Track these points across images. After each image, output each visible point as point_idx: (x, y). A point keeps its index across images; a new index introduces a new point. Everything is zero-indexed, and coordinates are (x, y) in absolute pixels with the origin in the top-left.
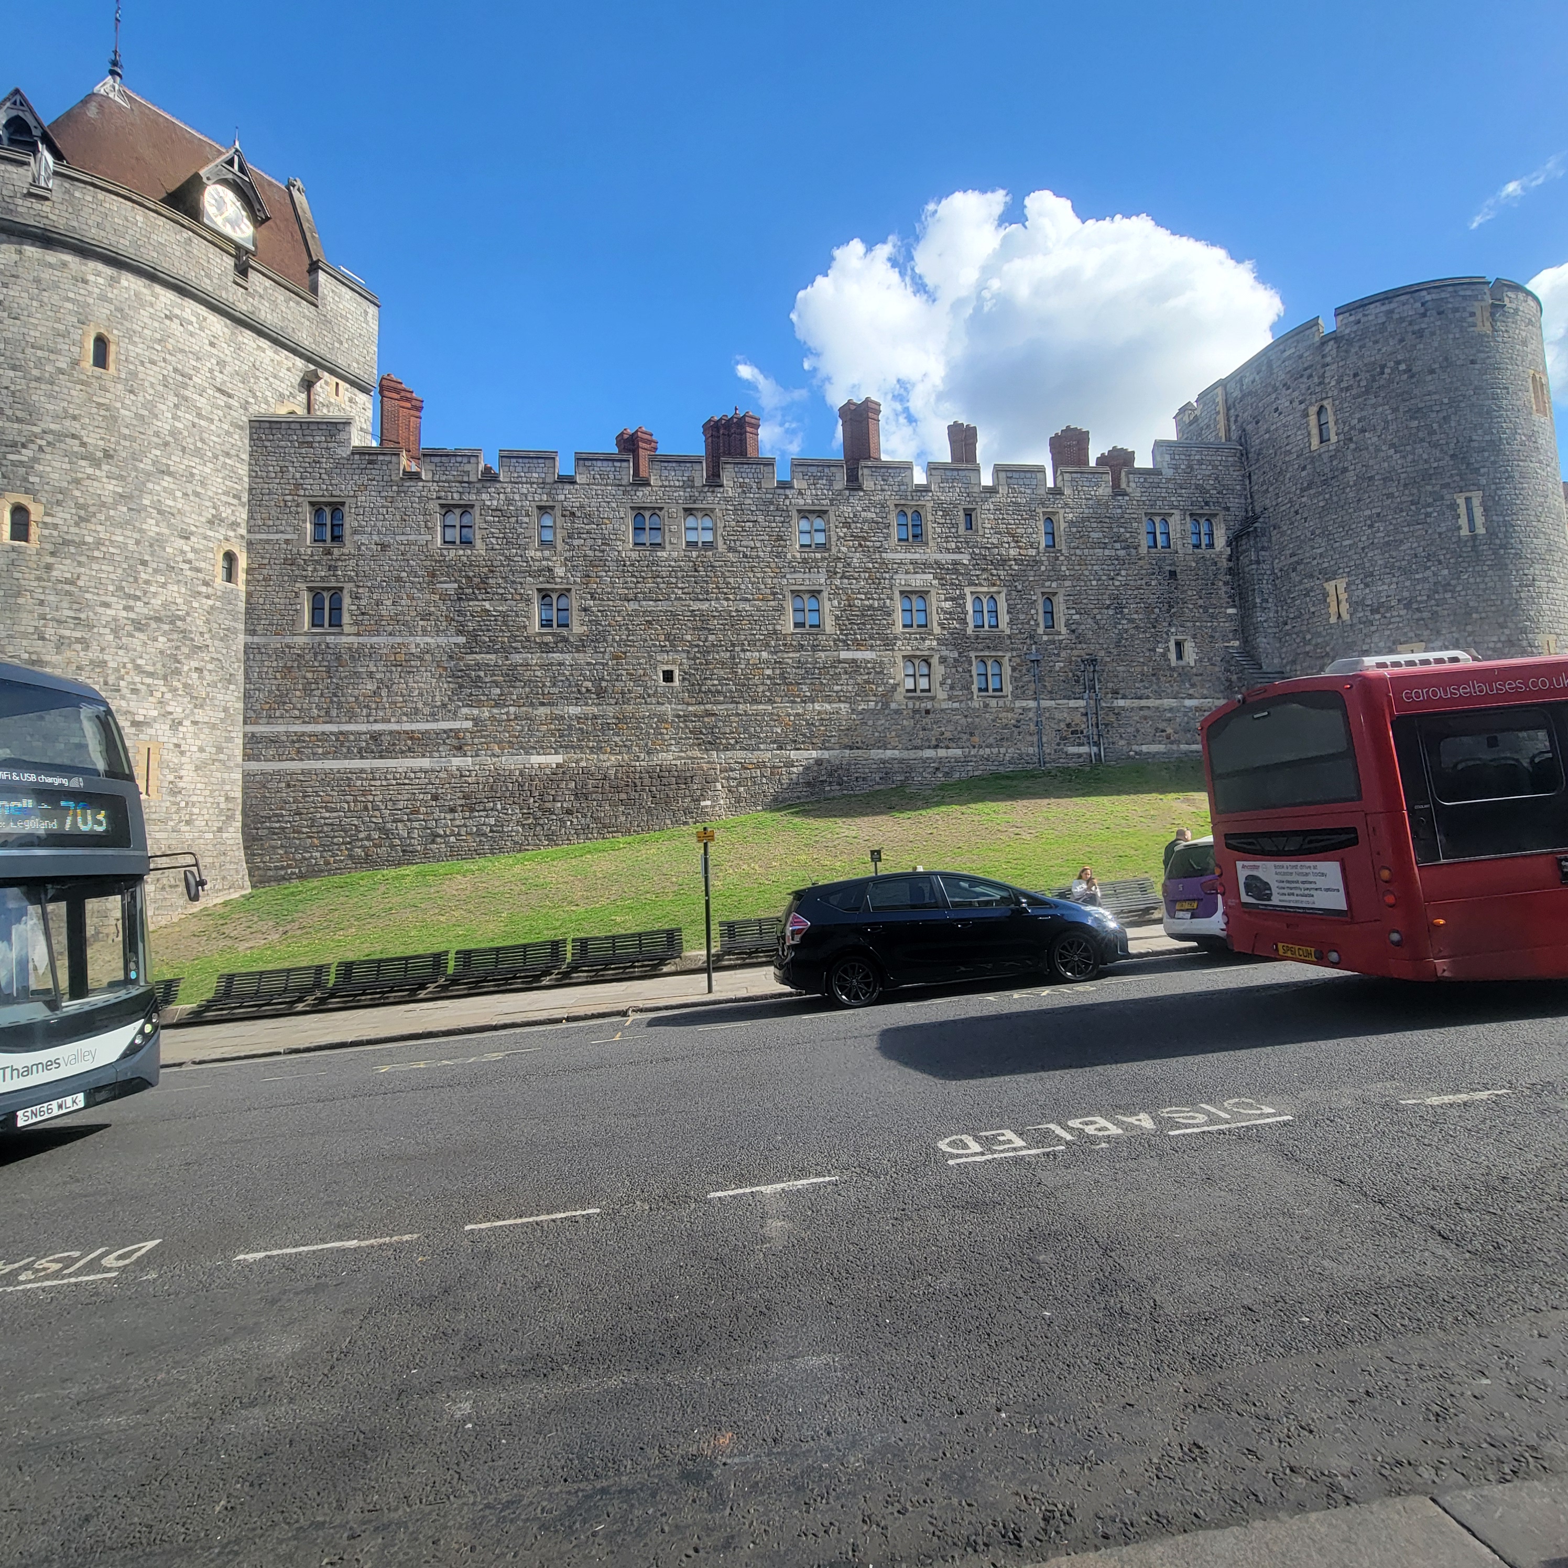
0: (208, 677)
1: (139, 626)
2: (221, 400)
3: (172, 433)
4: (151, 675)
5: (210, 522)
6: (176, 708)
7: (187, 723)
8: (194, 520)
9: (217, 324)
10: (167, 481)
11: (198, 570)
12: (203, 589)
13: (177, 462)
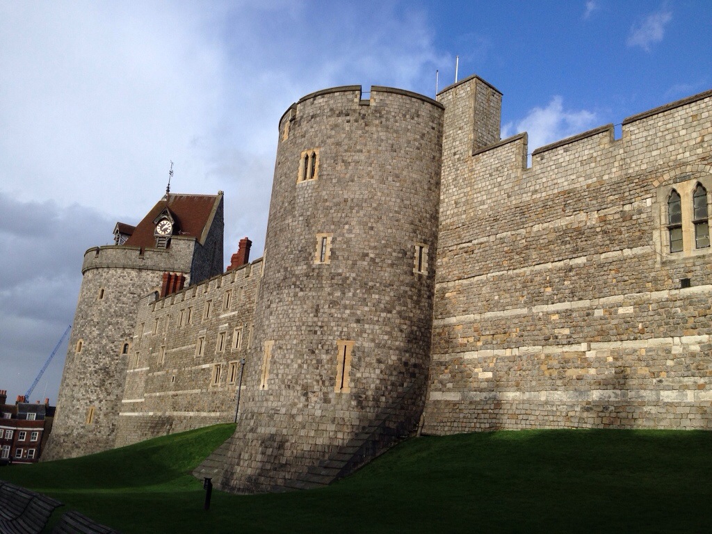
0: (113, 385)
1: (96, 372)
2: (131, 296)
3: (115, 312)
4: (97, 386)
5: (122, 336)
6: (101, 396)
7: (104, 401)
8: (117, 336)
9: (134, 273)
10: (111, 327)
11: (115, 352)
12: (116, 358)
13: (114, 320)
